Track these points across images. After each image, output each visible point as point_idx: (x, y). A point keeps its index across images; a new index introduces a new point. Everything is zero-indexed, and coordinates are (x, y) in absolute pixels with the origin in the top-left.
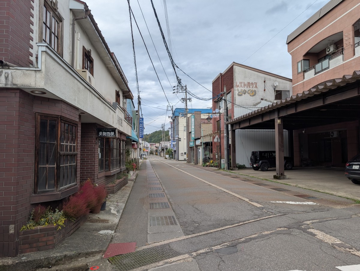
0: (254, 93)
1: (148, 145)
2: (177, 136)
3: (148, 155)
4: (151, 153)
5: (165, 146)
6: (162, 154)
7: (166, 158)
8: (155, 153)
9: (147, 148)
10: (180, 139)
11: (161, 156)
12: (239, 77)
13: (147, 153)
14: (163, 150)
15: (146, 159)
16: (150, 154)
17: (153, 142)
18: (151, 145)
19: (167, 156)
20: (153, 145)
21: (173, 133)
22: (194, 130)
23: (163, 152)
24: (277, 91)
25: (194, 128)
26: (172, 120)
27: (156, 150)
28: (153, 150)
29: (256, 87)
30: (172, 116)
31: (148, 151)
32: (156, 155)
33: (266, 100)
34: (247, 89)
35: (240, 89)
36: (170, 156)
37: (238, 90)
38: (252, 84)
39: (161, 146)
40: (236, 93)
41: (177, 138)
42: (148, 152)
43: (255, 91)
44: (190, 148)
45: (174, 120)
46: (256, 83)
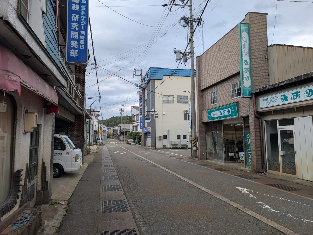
1: (106, 128)
2: (153, 110)
3: (105, 139)
4: (109, 137)
5: (124, 129)
7: (129, 143)
8: (112, 137)
9: (104, 131)
10: (157, 114)
13: (104, 137)
14: (122, 133)
15: (103, 145)
16: (107, 137)
19: (131, 141)
21: (142, 107)
22: (248, 66)
23: (122, 135)
25: (248, 61)
26: (140, 90)
27: (113, 134)
28: (110, 134)
30: (141, 84)
31: (105, 134)
39: (120, 129)
41: (154, 113)
44: (203, 126)
45: (144, 89)
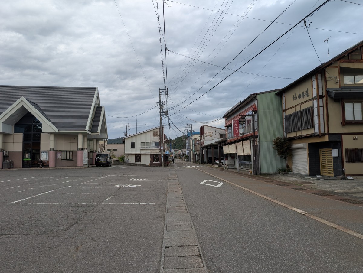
0: (212, 136)
5: (184, 152)
6: (183, 158)
7: (185, 161)
11: (183, 160)
12: (206, 130)
14: (183, 155)
17: (177, 149)
18: (175, 151)
19: (185, 159)
20: (177, 151)
24: (220, 135)
27: (179, 155)
28: (177, 155)
29: (212, 133)
32: (179, 159)
33: (216, 138)
34: (209, 134)
35: (206, 134)
36: (187, 160)
37: (206, 135)
38: (211, 132)
39: (182, 152)
40: (205, 136)
41: (190, 149)
42: (173, 157)
43: (212, 135)
46: (212, 132)
